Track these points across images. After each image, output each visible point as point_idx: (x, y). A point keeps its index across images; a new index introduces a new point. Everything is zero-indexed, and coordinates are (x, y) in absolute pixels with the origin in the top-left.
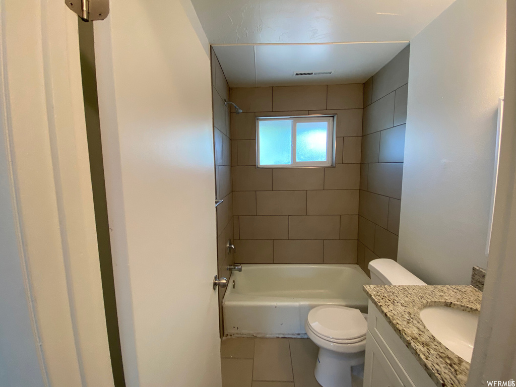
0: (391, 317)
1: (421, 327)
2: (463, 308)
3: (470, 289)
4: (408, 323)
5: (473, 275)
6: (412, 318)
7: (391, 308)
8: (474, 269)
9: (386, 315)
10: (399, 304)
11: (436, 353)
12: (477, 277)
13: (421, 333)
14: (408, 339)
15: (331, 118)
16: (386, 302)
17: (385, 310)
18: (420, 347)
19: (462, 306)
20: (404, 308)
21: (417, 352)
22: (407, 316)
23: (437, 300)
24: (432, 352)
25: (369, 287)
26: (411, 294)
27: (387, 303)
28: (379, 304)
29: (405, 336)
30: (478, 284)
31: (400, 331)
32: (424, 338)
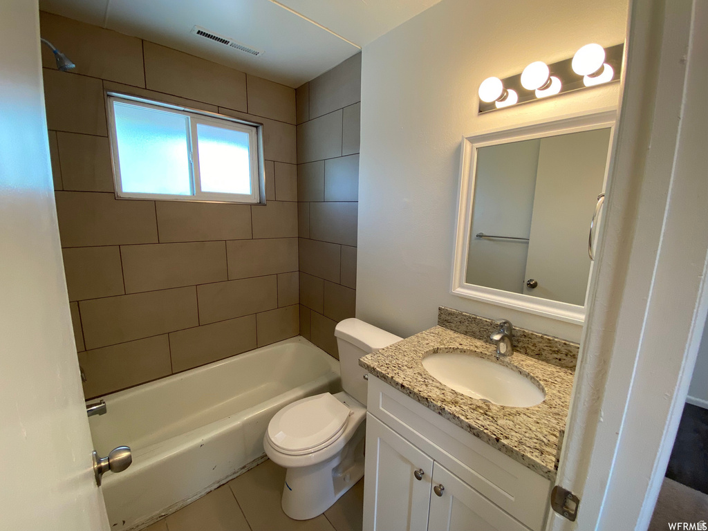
0: (410, 387)
1: (438, 385)
2: (446, 350)
3: (439, 329)
4: (426, 385)
5: (439, 315)
6: (426, 379)
7: (403, 376)
8: (440, 309)
9: (402, 386)
10: (405, 367)
11: (467, 407)
12: (443, 316)
13: (443, 392)
14: (439, 404)
15: (254, 129)
16: (393, 370)
17: (400, 381)
18: (453, 408)
19: (446, 348)
20: (411, 370)
21: (455, 416)
22: (419, 378)
23: (428, 350)
24: (465, 408)
25: (366, 359)
26: (405, 351)
27: (395, 372)
28: (390, 376)
29: (435, 403)
30: (445, 323)
31: (427, 399)
32: (449, 397)
